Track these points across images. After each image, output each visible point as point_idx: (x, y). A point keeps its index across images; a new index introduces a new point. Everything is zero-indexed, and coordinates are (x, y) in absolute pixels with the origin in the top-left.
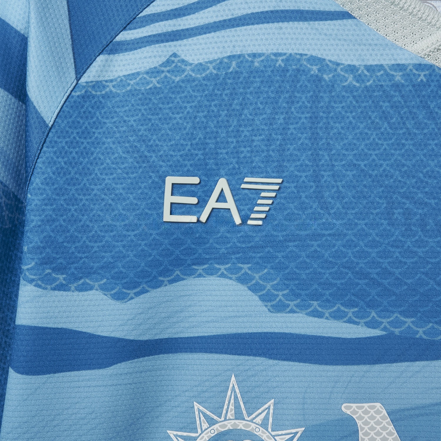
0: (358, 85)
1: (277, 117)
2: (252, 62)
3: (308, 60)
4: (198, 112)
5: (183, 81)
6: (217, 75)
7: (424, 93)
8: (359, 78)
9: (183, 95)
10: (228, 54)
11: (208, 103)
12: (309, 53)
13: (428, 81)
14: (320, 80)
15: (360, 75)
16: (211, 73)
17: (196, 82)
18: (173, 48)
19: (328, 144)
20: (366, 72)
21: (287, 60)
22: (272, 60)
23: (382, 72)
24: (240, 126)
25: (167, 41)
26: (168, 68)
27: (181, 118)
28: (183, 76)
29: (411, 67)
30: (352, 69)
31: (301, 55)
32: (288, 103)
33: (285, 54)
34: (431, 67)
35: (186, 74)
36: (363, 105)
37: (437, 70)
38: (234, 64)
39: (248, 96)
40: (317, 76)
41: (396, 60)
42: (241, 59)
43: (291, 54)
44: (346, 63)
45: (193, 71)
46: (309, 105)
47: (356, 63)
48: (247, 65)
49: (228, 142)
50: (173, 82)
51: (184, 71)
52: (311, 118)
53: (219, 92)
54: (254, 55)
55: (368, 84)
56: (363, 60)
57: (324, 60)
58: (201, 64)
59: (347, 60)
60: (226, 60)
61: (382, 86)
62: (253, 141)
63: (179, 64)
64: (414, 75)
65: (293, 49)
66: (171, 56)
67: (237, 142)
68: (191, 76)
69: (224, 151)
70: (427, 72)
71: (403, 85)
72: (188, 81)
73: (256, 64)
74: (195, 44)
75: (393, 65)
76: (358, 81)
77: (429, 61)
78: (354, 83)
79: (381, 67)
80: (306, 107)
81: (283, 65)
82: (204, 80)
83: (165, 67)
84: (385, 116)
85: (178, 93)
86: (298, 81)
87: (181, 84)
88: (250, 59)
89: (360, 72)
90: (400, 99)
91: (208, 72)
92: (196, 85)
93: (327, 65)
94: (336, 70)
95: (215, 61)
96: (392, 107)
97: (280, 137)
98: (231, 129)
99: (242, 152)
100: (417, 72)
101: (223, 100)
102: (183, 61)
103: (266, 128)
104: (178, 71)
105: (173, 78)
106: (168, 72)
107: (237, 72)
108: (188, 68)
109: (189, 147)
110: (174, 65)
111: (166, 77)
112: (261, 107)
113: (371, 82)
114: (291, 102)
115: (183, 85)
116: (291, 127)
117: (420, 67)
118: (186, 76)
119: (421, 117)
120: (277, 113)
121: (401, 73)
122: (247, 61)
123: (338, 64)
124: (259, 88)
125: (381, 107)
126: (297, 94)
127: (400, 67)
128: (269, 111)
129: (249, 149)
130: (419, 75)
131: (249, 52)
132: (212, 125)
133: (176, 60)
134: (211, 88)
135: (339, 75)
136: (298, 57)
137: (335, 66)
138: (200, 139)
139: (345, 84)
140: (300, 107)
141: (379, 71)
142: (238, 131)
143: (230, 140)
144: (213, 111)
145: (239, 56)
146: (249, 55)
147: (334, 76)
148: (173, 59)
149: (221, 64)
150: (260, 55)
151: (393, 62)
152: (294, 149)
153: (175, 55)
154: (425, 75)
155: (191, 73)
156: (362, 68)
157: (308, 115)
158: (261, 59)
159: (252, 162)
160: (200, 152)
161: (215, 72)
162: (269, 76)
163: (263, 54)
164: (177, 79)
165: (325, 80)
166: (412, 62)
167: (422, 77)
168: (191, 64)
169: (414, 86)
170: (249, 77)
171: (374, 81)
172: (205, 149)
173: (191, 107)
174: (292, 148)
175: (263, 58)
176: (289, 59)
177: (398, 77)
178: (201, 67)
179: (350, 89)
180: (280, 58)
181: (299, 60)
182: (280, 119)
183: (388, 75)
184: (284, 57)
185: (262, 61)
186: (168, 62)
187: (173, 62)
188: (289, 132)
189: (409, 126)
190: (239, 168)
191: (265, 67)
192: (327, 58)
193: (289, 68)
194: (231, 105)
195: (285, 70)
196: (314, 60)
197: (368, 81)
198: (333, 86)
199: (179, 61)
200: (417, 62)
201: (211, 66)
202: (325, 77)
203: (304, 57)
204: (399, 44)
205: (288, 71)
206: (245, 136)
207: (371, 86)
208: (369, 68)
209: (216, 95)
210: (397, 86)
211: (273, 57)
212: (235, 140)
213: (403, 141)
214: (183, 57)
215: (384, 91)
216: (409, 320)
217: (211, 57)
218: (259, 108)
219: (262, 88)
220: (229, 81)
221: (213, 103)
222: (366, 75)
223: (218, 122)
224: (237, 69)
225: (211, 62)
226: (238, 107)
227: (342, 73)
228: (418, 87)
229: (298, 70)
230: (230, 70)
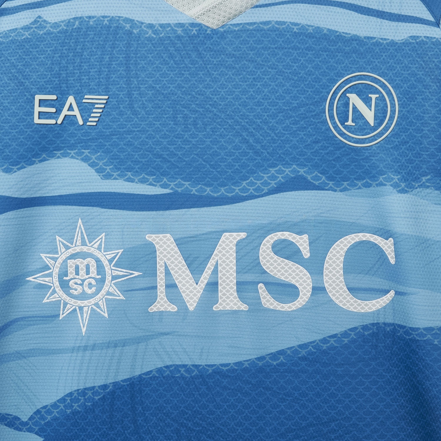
0: (155, 36)
1: (104, 57)
2: (89, 21)
3: (124, 20)
4: (55, 54)
5: (45, 34)
6: (66, 30)
7: (195, 41)
8: (155, 32)
9: (45, 43)
10: (73, 17)
11: (61, 48)
12: (124, 16)
13: (198, 34)
14: (131, 33)
15: (156, 30)
16: (63, 29)
17: (54, 35)
18: (38, 13)
19: (137, 74)
20: (159, 28)
21: (111, 20)
22: (101, 20)
23: (169, 28)
24: (82, 62)
25: (35, 8)
26: (35, 26)
27: (44, 58)
28: (45, 31)
29: (187, 25)
30: (151, 26)
31: (119, 17)
32: (111, 48)
33: (109, 17)
34: (200, 25)
35: (47, 29)
36: (158, 49)
37: (204, 27)
38: (77, 23)
39: (86, 43)
40: (129, 31)
41: (178, 20)
42: (82, 19)
43: (113, 17)
44: (147, 22)
45: (51, 27)
46: (124, 49)
47: (154, 23)
48: (85, 23)
49: (74, 73)
50: (39, 35)
51: (45, 27)
52: (125, 57)
53: (68, 41)
54: (90, 17)
55: (161, 36)
56: (158, 21)
57: (134, 20)
58: (56, 23)
59: (148, 20)
60: (72, 20)
61: (169, 37)
62: (90, 72)
63: (42, 23)
64: (190, 30)
65: (114, 14)
66: (37, 18)
67: (80, 73)
68: (50, 30)
69: (72, 79)
70: (197, 28)
71: (182, 37)
72: (49, 34)
73: (91, 23)
74: (52, 10)
75: (176, 24)
76: (154, 34)
77: (199, 21)
78: (153, 35)
79: (169, 25)
80: (123, 51)
81: (108, 24)
82: (58, 33)
83: (34, 25)
84: (171, 56)
85: (42, 41)
86: (118, 34)
87: (44, 36)
88: (87, 20)
89: (156, 28)
90: (181, 45)
91: (61, 28)
92: (54, 37)
93: (136, 24)
94: (141, 27)
95: (65, 21)
96: (176, 50)
97: (107, 70)
98: (76, 64)
99: (83, 79)
100: (191, 28)
101: (71, 46)
102: (45, 21)
103: (98, 64)
104: (41, 27)
105: (39, 32)
106: (36, 28)
107: (79, 28)
108: (48, 25)
109: (49, 76)
110: (39, 23)
111: (34, 31)
112: (95, 50)
113: (163, 34)
114: (113, 47)
115: (45, 36)
116: (114, 63)
117: (193, 25)
118: (47, 31)
119: (194, 56)
120: (104, 55)
121: (181, 29)
122: (85, 21)
123: (142, 23)
124: (93, 38)
125: (169, 50)
126: (116, 42)
127: (181, 25)
128: (99, 53)
129: (87, 77)
130: (193, 30)
131: (87, 15)
132: (64, 62)
133: (40, 20)
134: (63, 38)
135: (143, 30)
136: (117, 18)
137: (140, 25)
138: (56, 71)
139: (147, 36)
140: (119, 51)
141: (168, 27)
142: (80, 66)
143: (75, 71)
144: (64, 53)
145: (81, 18)
146: (86, 17)
147: (140, 31)
148: (38, 19)
149: (69, 23)
150: (93, 17)
151: (176, 22)
152: (116, 77)
153: (39, 17)
154: (196, 30)
155: (50, 29)
156: (157, 25)
157: (124, 56)
158: (94, 20)
159: (89, 86)
160: (57, 79)
161: (65, 28)
162: (99, 31)
163: (96, 17)
164: (42, 32)
165: (134, 33)
166: (188, 22)
167: (194, 31)
168: (50, 23)
169: (189, 37)
170: (87, 31)
171: (165, 34)
172: (59, 77)
173: (50, 51)
174: (114, 76)
175: (95, 19)
176: (112, 20)
177: (180, 31)
178: (56, 25)
179: (150, 39)
180: (106, 19)
181: (118, 20)
182: (107, 58)
183: (173, 30)
184: (109, 19)
185: (95, 21)
186: (35, 22)
187: (39, 21)
188: (112, 66)
189: (187, 63)
190: (81, 89)
191: (97, 24)
192: (136, 19)
193: (112, 25)
194: (76, 49)
195: (109, 27)
196: (127, 20)
197: (161, 34)
198: (139, 37)
199: (42, 21)
200: (191, 22)
201: (62, 24)
202: (135, 31)
203: (121, 19)
204: (181, 10)
205: (111, 27)
206: (85, 69)
207: (163, 37)
208: (161, 26)
209: (66, 43)
210: (179, 37)
211: (102, 19)
212: (78, 72)
213: (183, 72)
214: (45, 18)
215: (171, 40)
216: (187, 183)
217: (63, 19)
218: (93, 51)
219: (95, 38)
220: (74, 34)
221: (64, 48)
222: (159, 30)
223: (68, 60)
224: (79, 26)
225: (62, 22)
226: (80, 51)
227: (145, 29)
228: (192, 38)
229: (118, 27)
230: (75, 27)
